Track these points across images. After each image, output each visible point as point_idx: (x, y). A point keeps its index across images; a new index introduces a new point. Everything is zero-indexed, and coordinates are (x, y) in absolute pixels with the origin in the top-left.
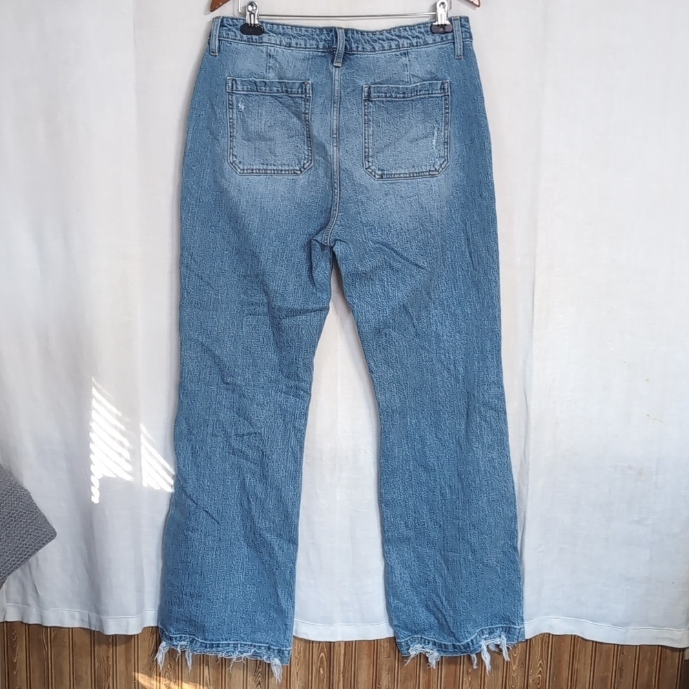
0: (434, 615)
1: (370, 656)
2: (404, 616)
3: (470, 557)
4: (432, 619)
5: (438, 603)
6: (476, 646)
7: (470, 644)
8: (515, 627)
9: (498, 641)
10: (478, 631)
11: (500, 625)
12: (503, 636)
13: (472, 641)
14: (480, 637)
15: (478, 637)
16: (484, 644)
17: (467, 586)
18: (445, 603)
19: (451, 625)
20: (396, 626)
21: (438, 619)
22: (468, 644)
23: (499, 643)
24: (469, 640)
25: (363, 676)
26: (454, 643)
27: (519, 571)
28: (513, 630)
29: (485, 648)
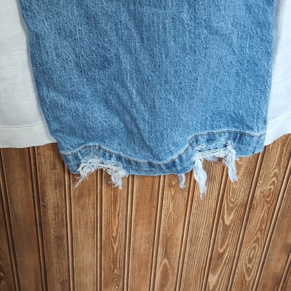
0: (119, 115)
1: (25, 168)
2: (69, 117)
3: (185, 16)
4: (116, 122)
5: (125, 98)
6: (186, 164)
7: (178, 161)
8: (252, 133)
9: (220, 153)
10: (189, 138)
11: (226, 129)
12: (230, 148)
13: (180, 157)
14: (193, 148)
15: (190, 148)
16: (198, 159)
17: (176, 71)
18: (136, 99)
19: (146, 135)
20: (57, 131)
21: (125, 122)
22: (174, 162)
23: (222, 156)
24: (175, 157)
25: (18, 192)
26: (151, 160)
27: (269, 42)
28: (248, 139)
29: (199, 164)
